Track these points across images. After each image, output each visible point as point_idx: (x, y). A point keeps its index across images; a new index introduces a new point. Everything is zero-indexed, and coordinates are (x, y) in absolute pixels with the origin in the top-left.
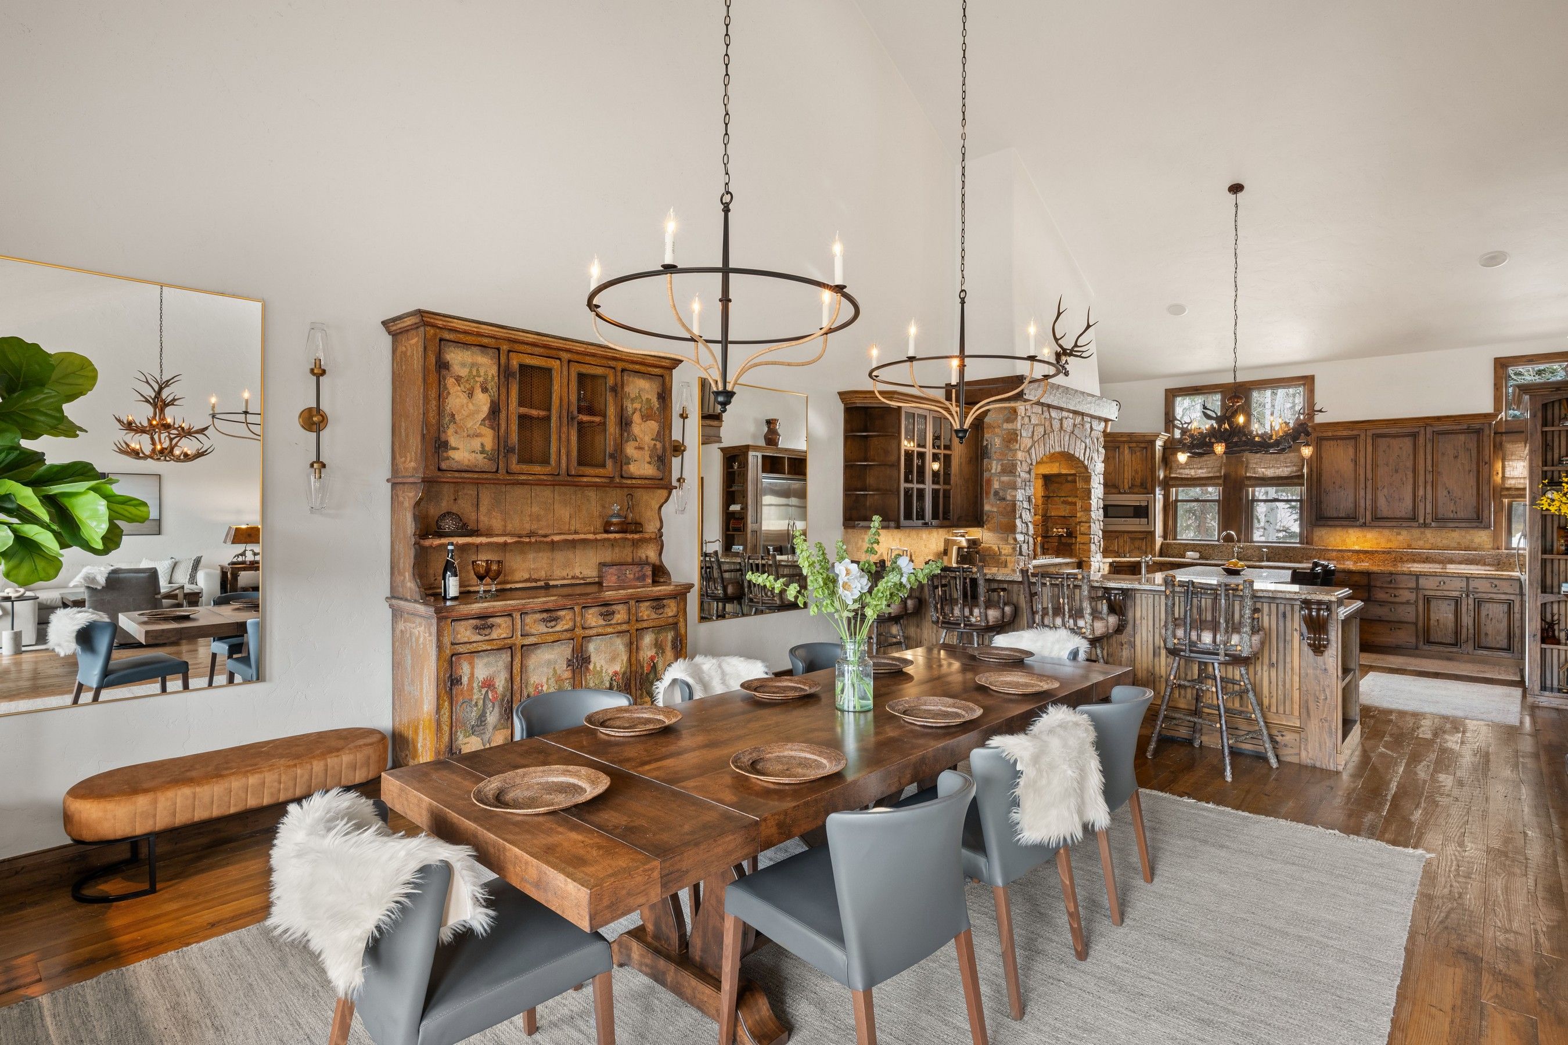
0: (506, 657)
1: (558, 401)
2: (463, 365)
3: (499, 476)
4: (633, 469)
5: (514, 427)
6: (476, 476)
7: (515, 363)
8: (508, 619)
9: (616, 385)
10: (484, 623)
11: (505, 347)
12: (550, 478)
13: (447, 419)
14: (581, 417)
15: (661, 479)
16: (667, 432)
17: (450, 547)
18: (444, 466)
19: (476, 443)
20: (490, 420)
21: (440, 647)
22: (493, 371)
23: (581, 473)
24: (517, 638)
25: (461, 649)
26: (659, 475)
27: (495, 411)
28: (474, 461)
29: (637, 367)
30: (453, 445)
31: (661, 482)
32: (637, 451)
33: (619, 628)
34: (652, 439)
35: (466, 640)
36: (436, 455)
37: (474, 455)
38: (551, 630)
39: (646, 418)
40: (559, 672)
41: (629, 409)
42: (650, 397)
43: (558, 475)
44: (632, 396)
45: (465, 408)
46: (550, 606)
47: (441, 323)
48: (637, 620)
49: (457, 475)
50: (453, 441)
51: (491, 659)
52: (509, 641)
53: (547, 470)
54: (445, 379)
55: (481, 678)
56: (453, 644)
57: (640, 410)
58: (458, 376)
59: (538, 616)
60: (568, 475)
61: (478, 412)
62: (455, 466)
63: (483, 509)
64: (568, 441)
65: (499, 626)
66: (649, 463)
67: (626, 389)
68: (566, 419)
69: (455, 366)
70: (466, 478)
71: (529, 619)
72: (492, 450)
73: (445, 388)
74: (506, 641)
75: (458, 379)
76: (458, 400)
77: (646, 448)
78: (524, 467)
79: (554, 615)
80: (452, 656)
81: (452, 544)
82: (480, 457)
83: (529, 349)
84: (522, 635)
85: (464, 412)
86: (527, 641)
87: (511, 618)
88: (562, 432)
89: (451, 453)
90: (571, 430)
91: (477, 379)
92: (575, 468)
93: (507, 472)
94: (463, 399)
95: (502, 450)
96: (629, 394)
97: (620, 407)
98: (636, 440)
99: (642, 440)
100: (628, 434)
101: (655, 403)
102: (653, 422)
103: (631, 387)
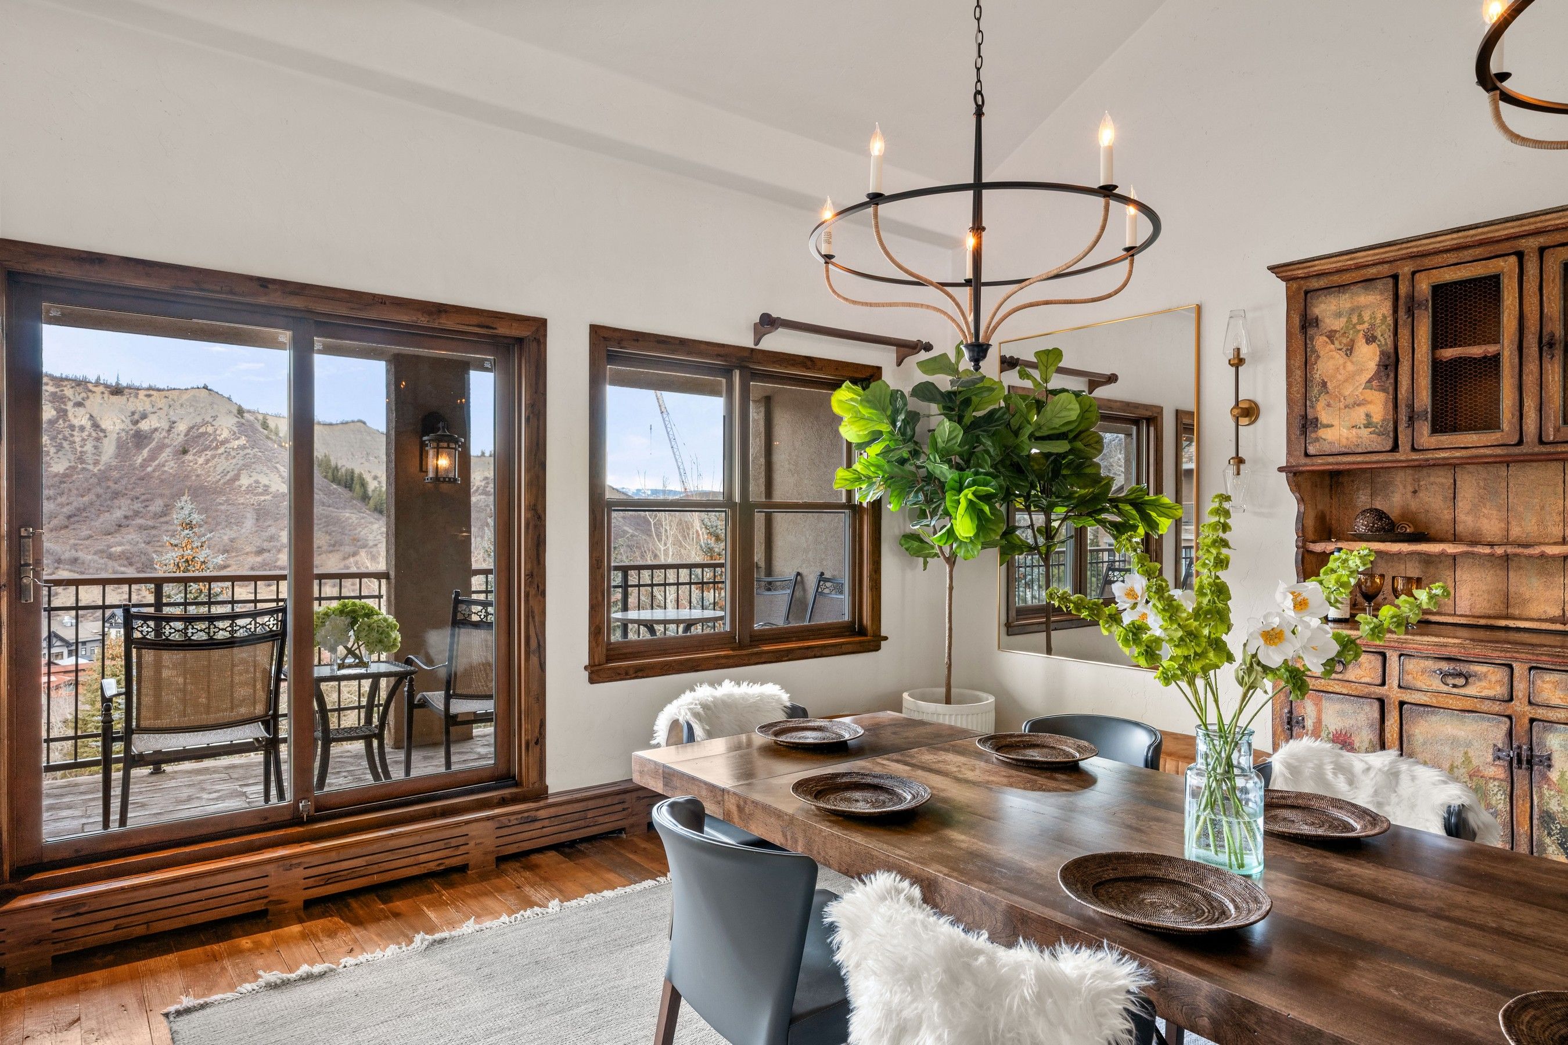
0: (1373, 711)
1: (1515, 323)
2: (1339, 315)
3: (1402, 456)
5: (1424, 381)
6: (1359, 458)
7: (1424, 286)
8: (1377, 661)
11: (1406, 269)
12: (1499, 451)
13: (1316, 390)
18: (1311, 450)
19: (1359, 415)
20: (1379, 379)
22: (1385, 309)
24: (1390, 688)
27: (1390, 364)
28: (1355, 439)
30: (1325, 422)
36: (1303, 437)
37: (1355, 430)
38: (1455, 690)
40: (1475, 762)
45: (1342, 371)
46: (1454, 652)
47: (1300, 272)
50: (1324, 417)
51: (1347, 707)
52: (1377, 690)
53: (1492, 437)
54: (1312, 339)
55: (1332, 729)
58: (1331, 331)
59: (1430, 664)
60: (1541, 442)
61: (1360, 372)
62: (1328, 449)
63: (1463, 505)
64: (1539, 385)
68: (1534, 348)
69: (1327, 321)
70: (1344, 463)
71: (1411, 665)
72: (1383, 420)
73: (1314, 351)
74: (1373, 689)
75: (1331, 336)
76: (1331, 363)
78: (1446, 439)
79: (1464, 668)
82: (1365, 432)
83: (1452, 257)
84: (1400, 686)
85: (1340, 377)
86: (1407, 697)
87: (1380, 658)
88: (1526, 370)
89: (1322, 433)
90: (1548, 366)
91: (1359, 327)
92: (1557, 430)
93: (1414, 449)
94: (1339, 358)
95: (1403, 417)
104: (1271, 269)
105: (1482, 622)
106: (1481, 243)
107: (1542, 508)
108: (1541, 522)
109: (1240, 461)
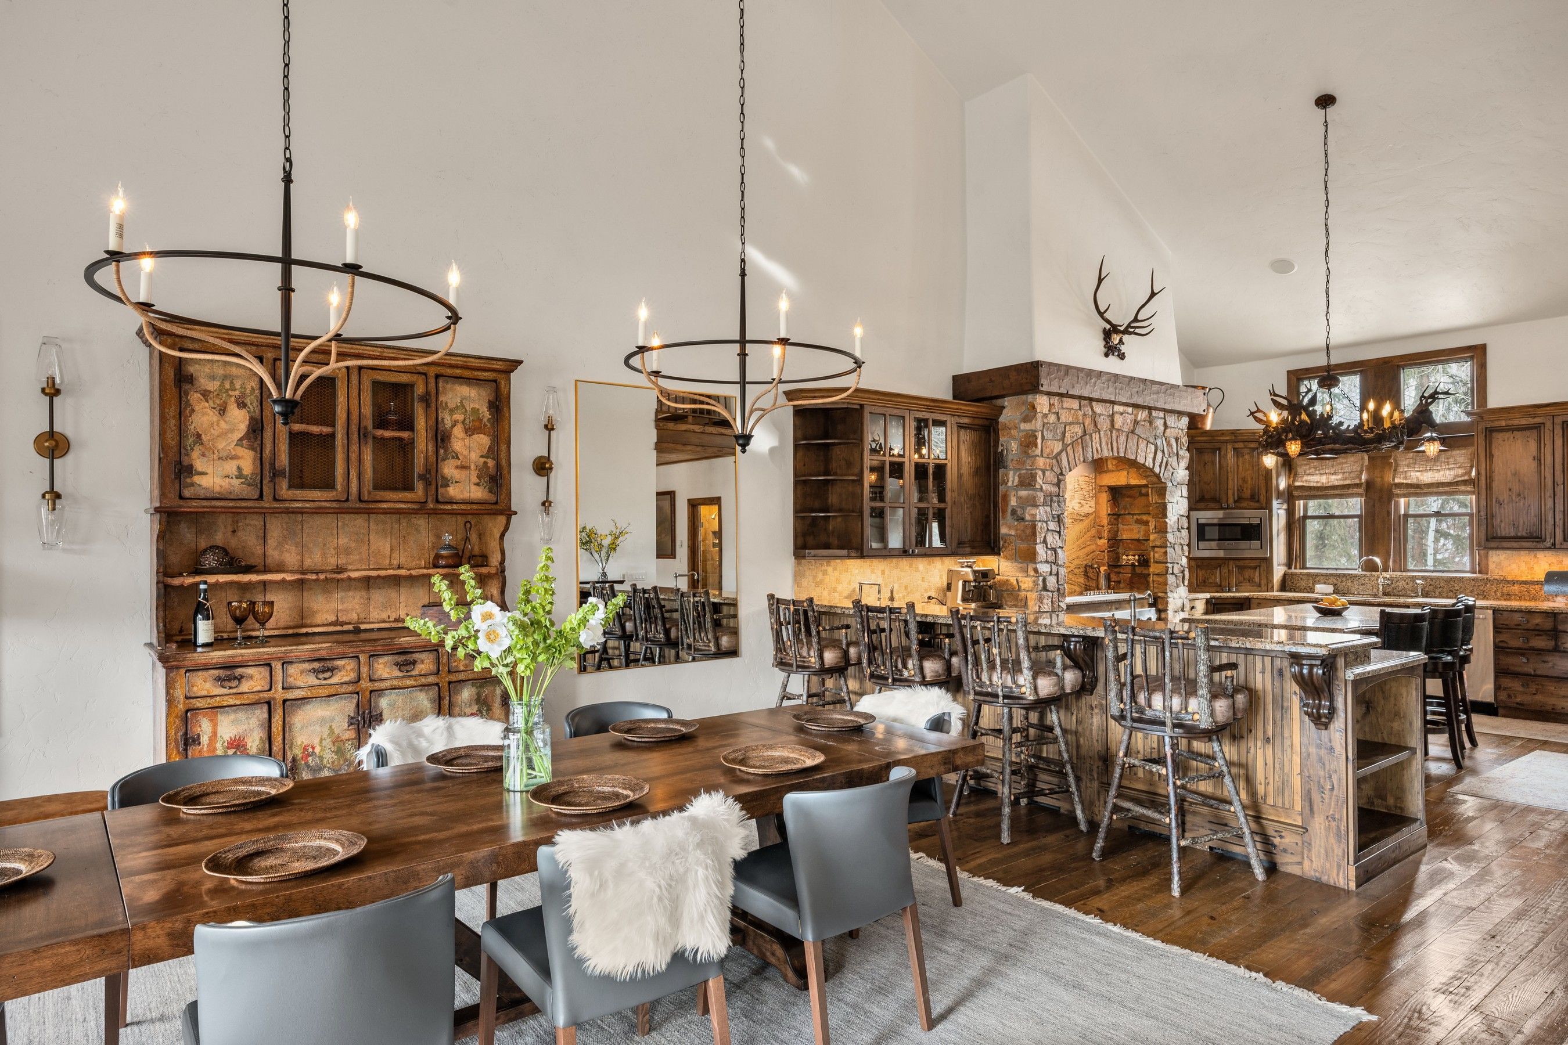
0: (262, 713)
1: (345, 415)
2: (213, 378)
3: (265, 504)
4: (453, 491)
5: (283, 447)
6: (231, 504)
8: (264, 671)
9: (428, 393)
10: (229, 674)
11: (270, 355)
12: (334, 505)
13: (191, 440)
14: (380, 433)
15: (496, 503)
16: (504, 448)
17: (202, 587)
18: (187, 493)
19: (231, 467)
20: (249, 439)
21: (170, 701)
22: (254, 383)
23: (378, 498)
24: (276, 691)
25: (199, 703)
26: (492, 498)
27: (257, 429)
28: (227, 487)
29: (458, 372)
30: (200, 469)
31: (495, 507)
32: (458, 470)
33: (423, 681)
34: (482, 456)
35: (205, 693)
36: (177, 481)
37: (227, 480)
38: (324, 682)
39: (470, 431)
40: (337, 731)
41: (446, 422)
42: (477, 406)
43: (347, 500)
44: (451, 405)
45: (215, 427)
46: (323, 654)
48: (449, 671)
49: (205, 503)
50: (199, 465)
51: (241, 715)
52: (266, 695)
53: (330, 495)
54: (187, 394)
55: (227, 738)
56: (187, 698)
57: (463, 422)
58: (206, 391)
59: (306, 666)
60: (360, 500)
61: (232, 431)
62: (202, 493)
63: (271, 542)
64: (360, 461)
65: (251, 677)
66: (477, 484)
67: (442, 398)
68: (356, 435)
69: (202, 381)
70: (218, 507)
71: (292, 670)
72: (252, 474)
73: (188, 405)
74: (261, 695)
75: (206, 394)
76: (205, 418)
77: (473, 467)
78: (299, 493)
79: (329, 664)
80: (187, 711)
81: (205, 583)
82: (236, 482)
84: (283, 688)
85: (213, 432)
86: (291, 695)
87: (268, 668)
88: (351, 450)
89: (197, 479)
90: (363, 448)
91: (230, 393)
92: (369, 493)
93: (275, 499)
94: (212, 416)
95: (267, 474)
96: (446, 403)
97: (434, 419)
98: (458, 458)
99: (465, 457)
100: (446, 451)
101: (486, 414)
102: (482, 436)
103: (450, 395)
105: (290, 631)
107: (324, 545)
109: (58, 496)
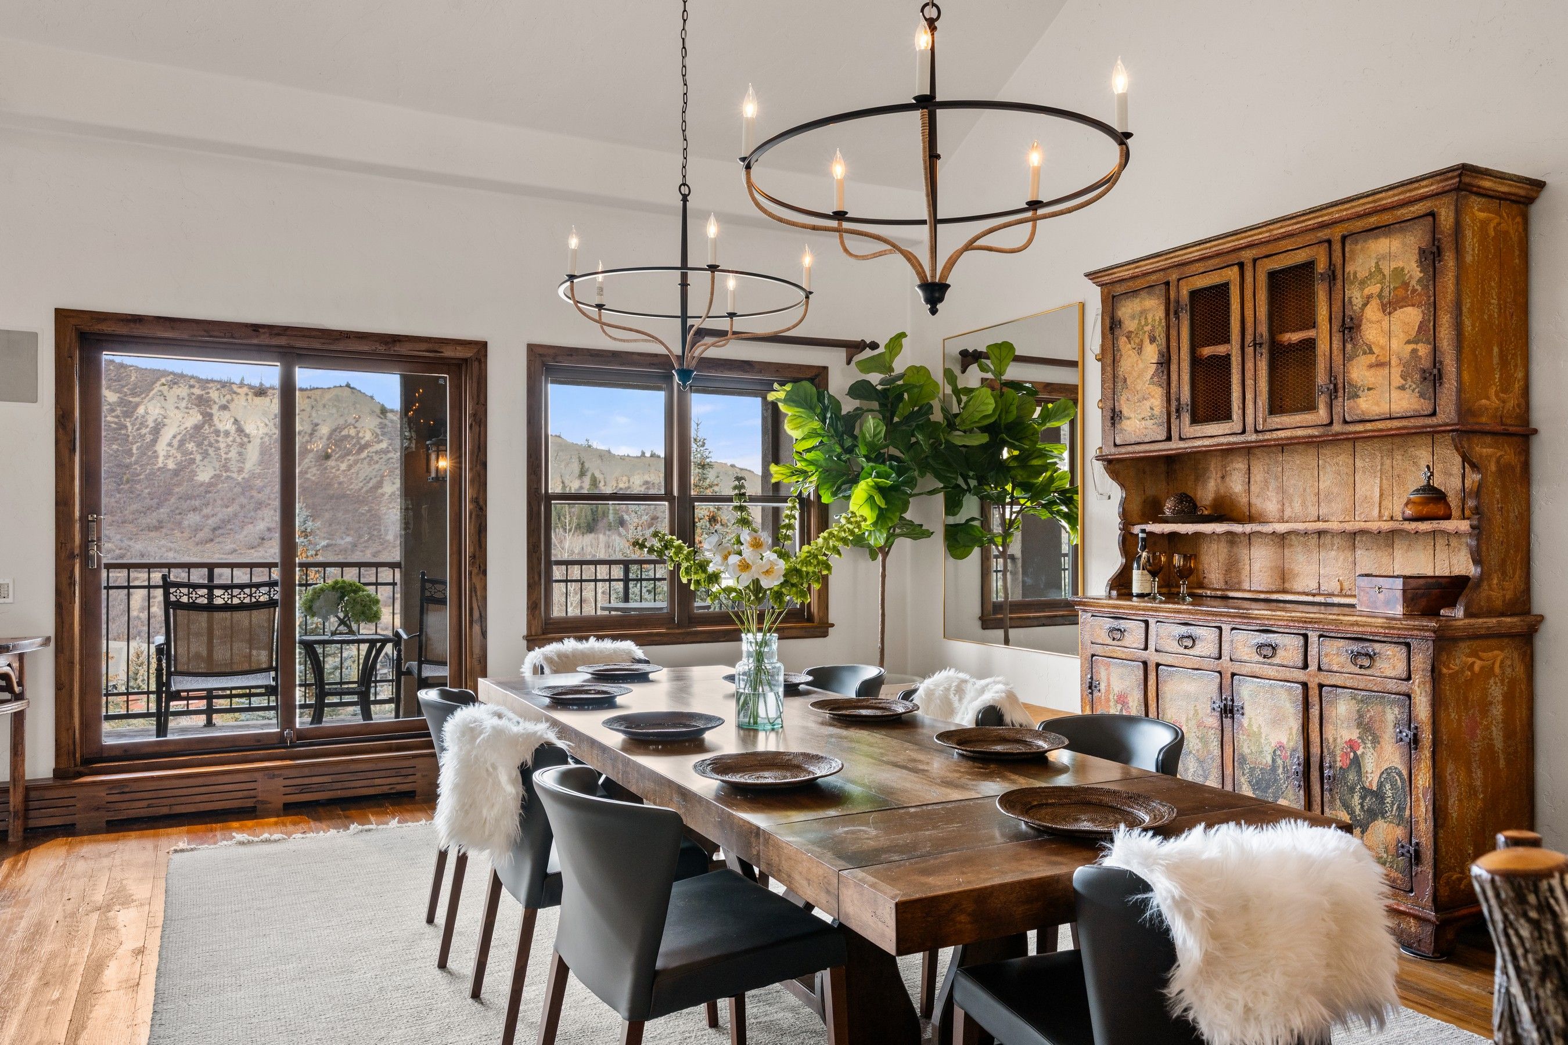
0: (1140, 673)
1: (1239, 326)
2: (1133, 317)
3: (1173, 445)
4: (1366, 404)
5: (1186, 377)
7: (1185, 292)
8: (1141, 628)
9: (1332, 267)
10: (1116, 624)
11: (1173, 277)
13: (1120, 385)
14: (1278, 339)
15: (1433, 414)
17: (1142, 536)
18: (1118, 440)
19: (1146, 408)
20: (1159, 375)
21: (1082, 642)
22: (1160, 313)
23: (1274, 425)
24: (1150, 651)
25: (1098, 650)
26: (1424, 406)
27: (1165, 362)
28: (1144, 429)
29: (1373, 220)
32: (1373, 370)
33: (1287, 674)
34: (1408, 342)
35: (1100, 640)
36: (1112, 428)
37: (1143, 422)
38: (1187, 651)
39: (1389, 307)
40: (1201, 714)
41: (1355, 301)
42: (1401, 264)
43: (1244, 432)
44: (1364, 274)
45: (1136, 368)
46: (1186, 617)
47: (1106, 278)
48: (1321, 669)
49: (1130, 449)
50: (1126, 412)
51: (1124, 670)
52: (1143, 654)
53: (1227, 427)
54: (1117, 339)
55: (1116, 691)
56: (1091, 642)
57: (1380, 296)
58: (1129, 332)
59: (1173, 628)
60: (1256, 431)
61: (1146, 369)
62: (1128, 439)
63: (1254, 488)
64: (1254, 380)
65: (1131, 632)
66: (1402, 388)
67: (1350, 268)
68: (1251, 347)
69: (1126, 322)
70: (1139, 452)
71: (1163, 630)
72: (1161, 412)
73: (1119, 350)
74: (1140, 653)
75: (1129, 336)
76: (1129, 361)
77: (1394, 361)
78: (1199, 429)
79: (1192, 631)
80: (1091, 656)
81: (1143, 531)
82: (1149, 423)
83: (1200, 267)
84: (1156, 650)
85: (1134, 374)
86: (1160, 659)
87: (1145, 625)
88: (1246, 368)
89: (1124, 424)
90: (1259, 363)
91: (1145, 329)
92: (1265, 421)
94: (1134, 357)
95: (1173, 409)
96: (1355, 273)
97: (1340, 304)
98: (1372, 352)
99: (1382, 348)
100: (1354, 345)
101: (1414, 271)
102: (1409, 309)
103: (1360, 260)
104: (1087, 275)
105: (1262, 596)
106: (1218, 255)
107: (1305, 490)
108: (1304, 504)
